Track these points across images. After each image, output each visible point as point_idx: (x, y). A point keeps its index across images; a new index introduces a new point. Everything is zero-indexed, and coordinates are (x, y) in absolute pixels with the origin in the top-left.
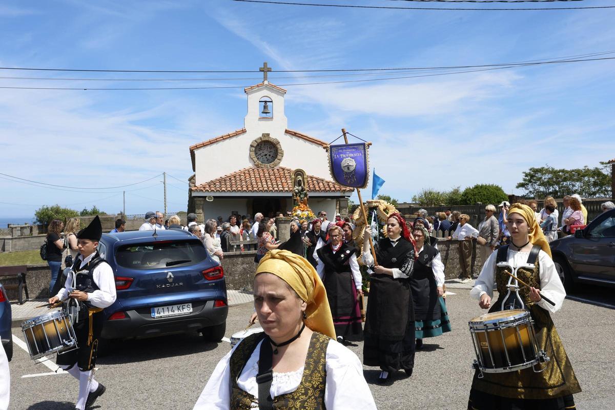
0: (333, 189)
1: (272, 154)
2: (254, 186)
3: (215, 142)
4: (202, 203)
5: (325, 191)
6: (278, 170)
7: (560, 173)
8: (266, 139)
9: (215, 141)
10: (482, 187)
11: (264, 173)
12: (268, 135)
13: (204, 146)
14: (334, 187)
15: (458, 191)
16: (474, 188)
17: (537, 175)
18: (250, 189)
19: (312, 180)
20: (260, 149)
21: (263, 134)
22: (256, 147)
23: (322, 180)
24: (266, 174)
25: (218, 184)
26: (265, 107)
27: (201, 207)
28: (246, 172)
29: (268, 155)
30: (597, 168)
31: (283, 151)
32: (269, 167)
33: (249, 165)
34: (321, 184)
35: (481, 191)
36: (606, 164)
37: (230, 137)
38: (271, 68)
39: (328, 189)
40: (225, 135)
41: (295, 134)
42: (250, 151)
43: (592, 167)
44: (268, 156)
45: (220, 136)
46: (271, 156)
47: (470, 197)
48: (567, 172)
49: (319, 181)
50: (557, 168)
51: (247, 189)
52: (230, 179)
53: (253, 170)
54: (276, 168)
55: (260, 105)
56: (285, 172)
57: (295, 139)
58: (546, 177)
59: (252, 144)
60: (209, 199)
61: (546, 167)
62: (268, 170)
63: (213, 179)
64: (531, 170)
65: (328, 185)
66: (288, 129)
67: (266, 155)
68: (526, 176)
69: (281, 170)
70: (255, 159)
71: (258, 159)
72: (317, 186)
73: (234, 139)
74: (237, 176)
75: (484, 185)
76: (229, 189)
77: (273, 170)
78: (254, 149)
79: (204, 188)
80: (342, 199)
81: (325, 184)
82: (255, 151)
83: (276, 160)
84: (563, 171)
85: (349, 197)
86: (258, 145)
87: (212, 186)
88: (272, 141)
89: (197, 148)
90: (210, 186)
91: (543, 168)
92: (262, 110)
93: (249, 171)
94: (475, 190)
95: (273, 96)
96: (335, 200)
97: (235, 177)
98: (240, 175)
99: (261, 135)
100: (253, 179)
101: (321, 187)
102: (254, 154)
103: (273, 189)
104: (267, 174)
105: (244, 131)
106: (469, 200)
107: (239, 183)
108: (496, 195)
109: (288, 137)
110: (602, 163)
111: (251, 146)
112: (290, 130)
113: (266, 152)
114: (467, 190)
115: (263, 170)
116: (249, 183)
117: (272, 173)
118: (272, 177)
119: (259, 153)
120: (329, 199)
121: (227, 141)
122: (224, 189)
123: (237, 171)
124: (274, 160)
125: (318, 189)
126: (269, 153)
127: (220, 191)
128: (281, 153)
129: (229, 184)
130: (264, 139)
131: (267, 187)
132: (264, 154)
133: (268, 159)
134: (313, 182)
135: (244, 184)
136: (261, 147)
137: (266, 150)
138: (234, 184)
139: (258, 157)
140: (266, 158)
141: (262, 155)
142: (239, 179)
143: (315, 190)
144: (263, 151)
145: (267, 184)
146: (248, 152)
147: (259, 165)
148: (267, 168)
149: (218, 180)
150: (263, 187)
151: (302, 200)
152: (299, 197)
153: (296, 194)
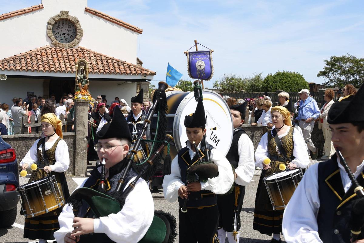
0: (134, 72)
1: (70, 33)
2: (52, 66)
5: (126, 73)
6: (77, 50)
7: (362, 63)
8: (65, 17)
9: (9, 16)
10: (283, 74)
11: (62, 53)
12: (67, 12)
14: (135, 70)
15: (259, 78)
16: (276, 75)
17: (338, 64)
18: (47, 69)
19: (112, 61)
20: (58, 27)
21: (62, 12)
22: (54, 25)
23: (123, 63)
24: (64, 54)
25: (12, 62)
28: (43, 51)
31: (82, 31)
32: (67, 46)
33: (46, 44)
34: (122, 67)
35: (282, 78)
37: (25, 13)
39: (129, 72)
40: (21, 10)
41: (95, 14)
42: (48, 29)
44: (66, 35)
45: (15, 11)
46: (70, 35)
47: (271, 84)
49: (120, 63)
51: (44, 69)
52: (25, 57)
53: (51, 49)
54: (74, 48)
56: (85, 53)
57: (95, 19)
58: (347, 66)
59: (50, 21)
60: (2, 78)
61: (347, 56)
62: (66, 50)
63: (7, 57)
64: (332, 58)
65: (129, 67)
66: (88, 8)
67: (64, 34)
68: (328, 64)
69: (80, 50)
70: (53, 38)
71: (56, 37)
72: (117, 69)
73: (30, 15)
74: (33, 55)
75: (286, 72)
76: (24, 68)
77: (72, 50)
78: (51, 27)
80: (143, 83)
81: (126, 67)
82: (53, 29)
83: (75, 39)
85: (150, 80)
86: (56, 23)
87: (5, 64)
88: (71, 19)
90: (3, 64)
91: (344, 57)
93: (46, 50)
94: (276, 77)
96: (135, 84)
97: (30, 56)
98: (36, 54)
99: (59, 13)
100: (51, 58)
101: (121, 70)
102: (51, 32)
103: (72, 70)
105: (40, 8)
106: (270, 87)
107: (35, 62)
108: (297, 83)
109: (88, 16)
111: (49, 24)
113: (64, 31)
114: (268, 77)
115: (61, 50)
116: (46, 62)
117: (70, 53)
118: (70, 57)
119: (57, 31)
120: (130, 82)
121: (23, 17)
122: (18, 68)
123: (33, 49)
124: (73, 40)
125: (118, 71)
126: (68, 32)
127: (14, 70)
128: (80, 33)
129: (24, 63)
130: (63, 17)
131: (66, 67)
132: (63, 32)
133: (66, 38)
134: (113, 64)
135: (41, 63)
136: (59, 25)
137: (64, 28)
138: (30, 63)
139: (55, 36)
140: (65, 37)
141: (60, 33)
142: (35, 58)
143: (115, 73)
144: (61, 29)
145: (65, 64)
146: (46, 30)
147: (57, 44)
148: (66, 47)
149: (12, 58)
150: (60, 67)
151: (83, 86)
152: (81, 83)
153: (79, 80)
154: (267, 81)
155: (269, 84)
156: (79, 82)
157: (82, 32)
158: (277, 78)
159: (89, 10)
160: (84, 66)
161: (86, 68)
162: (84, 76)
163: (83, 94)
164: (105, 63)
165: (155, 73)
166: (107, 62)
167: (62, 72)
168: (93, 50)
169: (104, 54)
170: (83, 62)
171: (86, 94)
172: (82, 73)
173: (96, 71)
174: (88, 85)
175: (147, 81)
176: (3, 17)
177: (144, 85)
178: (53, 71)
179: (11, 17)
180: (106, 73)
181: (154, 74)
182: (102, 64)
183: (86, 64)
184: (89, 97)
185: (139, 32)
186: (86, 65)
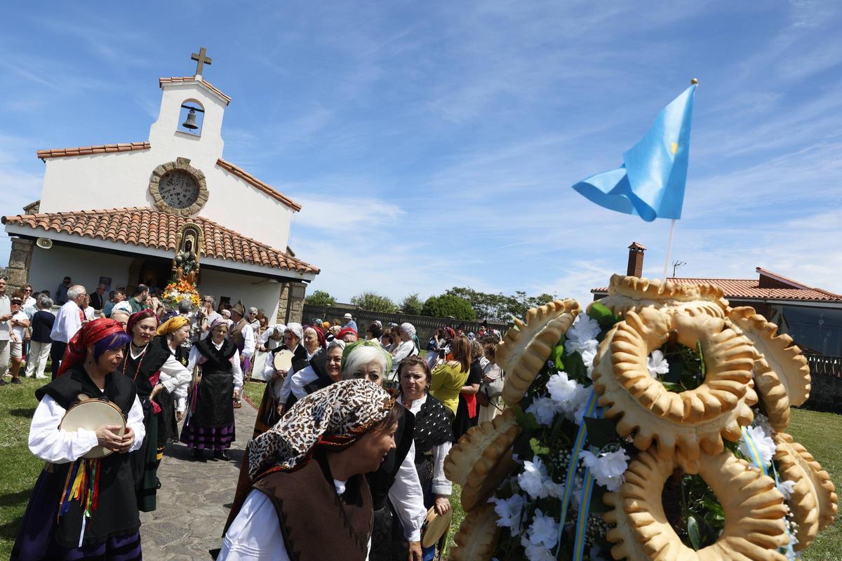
0: (284, 264)
1: (188, 195)
2: (143, 236)
3: (89, 153)
4: (28, 249)
5: (270, 265)
8: (183, 167)
9: (91, 152)
11: (168, 221)
12: (188, 161)
13: (67, 155)
14: (286, 262)
16: (440, 298)
17: (458, 294)
18: (132, 239)
19: (249, 244)
20: (170, 183)
21: (179, 159)
22: (163, 177)
23: (267, 248)
24: (171, 223)
25: (72, 220)
26: (190, 117)
27: (24, 256)
28: (136, 213)
29: (181, 195)
30: (513, 297)
31: (208, 193)
32: (179, 213)
33: (144, 203)
34: (264, 254)
36: (522, 293)
37: (119, 151)
38: (210, 59)
39: (275, 263)
40: (111, 145)
42: (152, 181)
43: (507, 295)
44: (181, 197)
45: (101, 145)
46: (187, 198)
47: (434, 307)
48: (485, 296)
49: (261, 249)
50: (477, 292)
51: (127, 239)
52: (100, 218)
53: (151, 213)
54: (192, 217)
55: (181, 112)
56: (206, 226)
57: (231, 177)
59: (157, 171)
60: (43, 245)
62: (176, 218)
63: (65, 210)
65: (276, 257)
66: (222, 160)
67: (178, 194)
69: (199, 221)
70: (158, 196)
71: (163, 197)
72: (256, 256)
73: (125, 156)
74: (116, 216)
76: (90, 232)
78: (158, 179)
79: (38, 221)
80: (296, 284)
81: (271, 255)
82: (160, 184)
83: (194, 204)
84: (482, 295)
85: (309, 282)
86: (167, 175)
87: (57, 221)
88: (192, 172)
89: (52, 156)
90: (51, 220)
91: (465, 289)
92: (185, 121)
93: (142, 213)
94: (442, 300)
95: (207, 102)
97: (112, 216)
98: (122, 215)
99: (174, 160)
100: (146, 225)
101: (263, 258)
102: (157, 188)
104: (173, 224)
105: (146, 147)
106: (433, 311)
107: (114, 225)
109: (221, 172)
110: (519, 293)
111: (155, 173)
112: (225, 162)
113: (178, 190)
114: (431, 299)
115: (168, 217)
116: (134, 229)
119: (167, 188)
120: (274, 281)
121: (113, 156)
122: (78, 230)
123: (120, 207)
124: (191, 205)
125: (257, 260)
126: (184, 193)
127: (68, 233)
128: (204, 195)
129: (94, 224)
130: (180, 168)
131: (168, 241)
132: (176, 192)
133: (181, 202)
134: (250, 248)
135: (125, 230)
136: (172, 180)
137: (180, 185)
138: (105, 226)
139: (163, 195)
140: (178, 199)
141: (172, 192)
142: (117, 220)
143: (253, 262)
144: (173, 187)
145: (168, 237)
146: (148, 183)
147: (164, 208)
148: (177, 214)
149: (75, 215)
150: (158, 240)
151: (186, 275)
152: (183, 268)
153: (179, 263)
154: (430, 303)
155: (432, 308)
156: (178, 266)
157: (206, 194)
158: (443, 302)
159: (223, 163)
160: (194, 235)
161: (197, 241)
162: (190, 256)
163: (181, 289)
164: (236, 245)
165: (319, 270)
166: (241, 244)
167: (159, 248)
168: (220, 223)
169: (237, 231)
170: (195, 229)
171: (187, 291)
172: (188, 249)
173: (220, 254)
174: (196, 273)
175: (303, 282)
176: (79, 151)
177: (297, 289)
178: (142, 243)
179: (93, 153)
180: (237, 260)
181: (317, 272)
182: (233, 245)
183: (198, 234)
184: (193, 296)
185: (296, 208)
186: (198, 236)
